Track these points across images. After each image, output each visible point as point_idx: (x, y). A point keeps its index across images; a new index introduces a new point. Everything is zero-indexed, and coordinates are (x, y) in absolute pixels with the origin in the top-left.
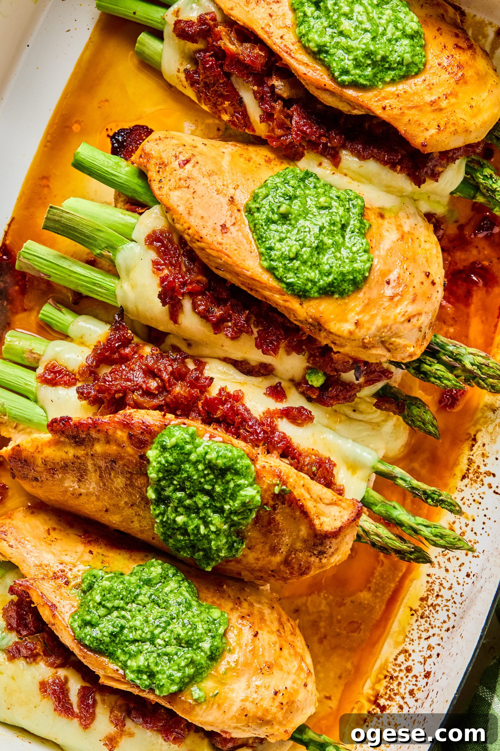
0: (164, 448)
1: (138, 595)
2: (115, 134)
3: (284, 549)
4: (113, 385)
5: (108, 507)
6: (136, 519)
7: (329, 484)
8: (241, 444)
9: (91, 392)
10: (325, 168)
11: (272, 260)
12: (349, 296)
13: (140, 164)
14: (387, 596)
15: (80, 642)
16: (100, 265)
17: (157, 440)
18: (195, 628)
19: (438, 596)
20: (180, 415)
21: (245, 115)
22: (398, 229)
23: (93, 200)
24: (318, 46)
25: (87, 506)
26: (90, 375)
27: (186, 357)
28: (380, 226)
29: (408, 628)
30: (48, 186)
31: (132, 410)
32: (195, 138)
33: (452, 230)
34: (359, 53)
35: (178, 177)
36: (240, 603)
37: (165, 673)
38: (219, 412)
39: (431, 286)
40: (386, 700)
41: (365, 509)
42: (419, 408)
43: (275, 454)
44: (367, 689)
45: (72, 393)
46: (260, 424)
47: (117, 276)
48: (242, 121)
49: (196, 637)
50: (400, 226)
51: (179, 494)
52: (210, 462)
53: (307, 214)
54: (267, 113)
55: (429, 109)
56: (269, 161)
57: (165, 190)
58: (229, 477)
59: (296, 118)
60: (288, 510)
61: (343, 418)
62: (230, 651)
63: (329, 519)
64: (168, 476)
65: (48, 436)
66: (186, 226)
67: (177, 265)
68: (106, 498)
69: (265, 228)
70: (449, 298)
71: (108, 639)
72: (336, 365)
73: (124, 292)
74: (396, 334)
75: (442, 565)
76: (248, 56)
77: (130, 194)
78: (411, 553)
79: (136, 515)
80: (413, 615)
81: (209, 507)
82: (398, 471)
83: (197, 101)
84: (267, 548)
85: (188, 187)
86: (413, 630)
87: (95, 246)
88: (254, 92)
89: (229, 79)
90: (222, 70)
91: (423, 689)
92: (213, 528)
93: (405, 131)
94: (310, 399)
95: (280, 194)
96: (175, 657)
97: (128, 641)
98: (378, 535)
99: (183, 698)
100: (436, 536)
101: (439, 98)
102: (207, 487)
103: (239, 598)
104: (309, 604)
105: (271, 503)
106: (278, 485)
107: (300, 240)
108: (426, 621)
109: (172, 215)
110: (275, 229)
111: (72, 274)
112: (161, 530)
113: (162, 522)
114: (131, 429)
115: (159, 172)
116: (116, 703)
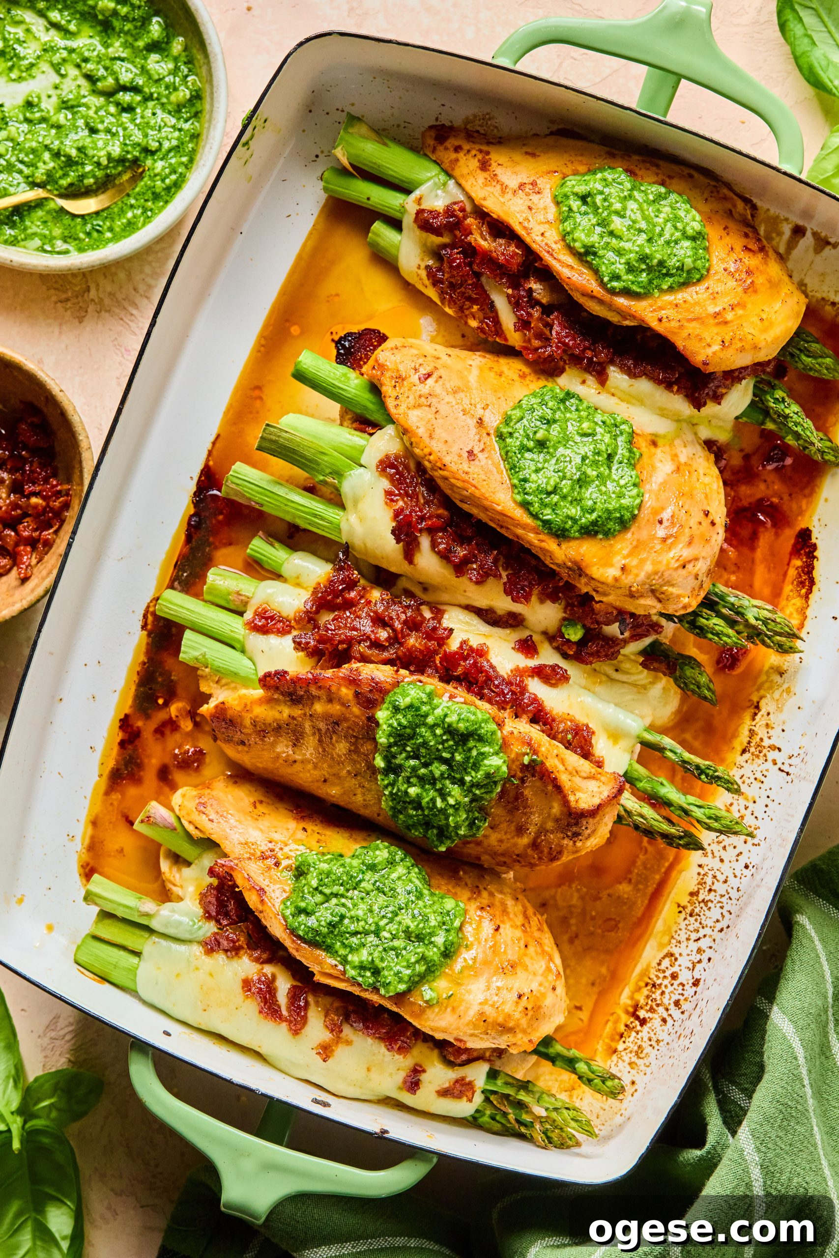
0: (396, 709)
1: (360, 881)
2: (341, 338)
3: (532, 829)
4: (336, 634)
5: (327, 776)
6: (359, 791)
7: (586, 755)
8: (487, 706)
9: (309, 643)
10: (588, 386)
11: (526, 494)
12: (614, 537)
13: (373, 376)
14: (651, 889)
15: (293, 932)
16: (320, 493)
17: (388, 699)
18: (427, 920)
19: (710, 890)
20: (414, 671)
21: (496, 321)
22: (673, 460)
23: (312, 416)
24: (584, 246)
25: (301, 775)
26: (309, 622)
27: (421, 604)
28: (651, 456)
29: (674, 928)
30: (261, 398)
31: (359, 665)
32: (438, 347)
33: (736, 460)
34: (632, 256)
35: (418, 393)
36: (479, 892)
37: (392, 969)
38: (460, 669)
39: (710, 527)
40: (647, 1011)
41: (627, 786)
42: (693, 668)
43: (525, 719)
44: (625, 998)
45: (287, 642)
46: (507, 684)
47: (342, 506)
48: (493, 329)
49: (428, 931)
50: (676, 455)
51: (412, 762)
52: (450, 725)
53: (568, 441)
54: (523, 320)
55: (712, 321)
56: (523, 376)
57: (402, 409)
58: (471, 743)
59: (556, 328)
60: (539, 784)
61: (604, 678)
62: (467, 946)
63: (586, 795)
64: (400, 741)
65: (259, 692)
66: (427, 451)
67: (414, 496)
68: (325, 766)
69: (519, 456)
70: (731, 540)
71: (326, 930)
72: (598, 617)
73: (351, 526)
74: (668, 582)
75: (716, 854)
76: (503, 254)
77: (359, 411)
78: (680, 838)
79: (360, 786)
80: (680, 912)
81: (447, 778)
82: (667, 741)
83: (439, 303)
84: (513, 828)
85: (430, 406)
86: (680, 929)
87: (318, 471)
88: (508, 296)
89: (479, 280)
90: (471, 269)
91: (690, 999)
92: (451, 801)
93: (684, 346)
94: (565, 656)
95: (537, 417)
96: (404, 952)
97: (348, 933)
98: (642, 816)
99: (411, 999)
100: (710, 818)
101: (724, 309)
102: (446, 755)
103: (477, 887)
104: (558, 897)
105: (519, 774)
106: (528, 754)
107: (559, 471)
108: (696, 920)
109: (410, 438)
110: (530, 457)
111: (289, 504)
112: (390, 803)
113: (391, 793)
114: (358, 686)
115: (395, 386)
116: (332, 1004)
